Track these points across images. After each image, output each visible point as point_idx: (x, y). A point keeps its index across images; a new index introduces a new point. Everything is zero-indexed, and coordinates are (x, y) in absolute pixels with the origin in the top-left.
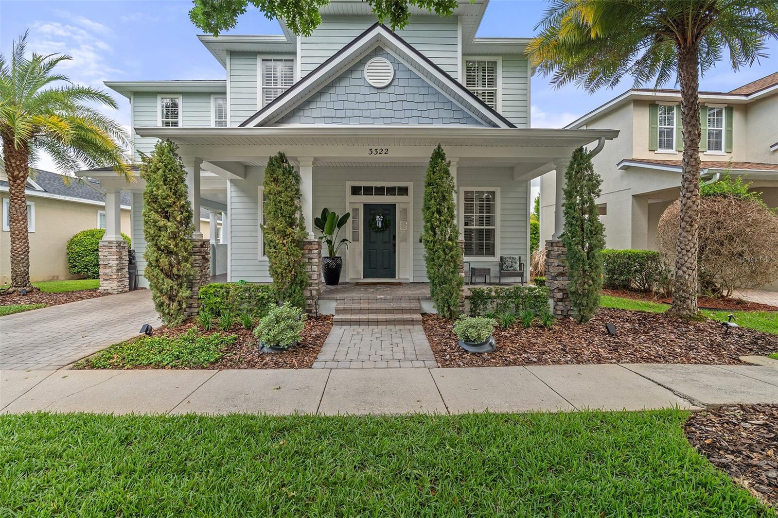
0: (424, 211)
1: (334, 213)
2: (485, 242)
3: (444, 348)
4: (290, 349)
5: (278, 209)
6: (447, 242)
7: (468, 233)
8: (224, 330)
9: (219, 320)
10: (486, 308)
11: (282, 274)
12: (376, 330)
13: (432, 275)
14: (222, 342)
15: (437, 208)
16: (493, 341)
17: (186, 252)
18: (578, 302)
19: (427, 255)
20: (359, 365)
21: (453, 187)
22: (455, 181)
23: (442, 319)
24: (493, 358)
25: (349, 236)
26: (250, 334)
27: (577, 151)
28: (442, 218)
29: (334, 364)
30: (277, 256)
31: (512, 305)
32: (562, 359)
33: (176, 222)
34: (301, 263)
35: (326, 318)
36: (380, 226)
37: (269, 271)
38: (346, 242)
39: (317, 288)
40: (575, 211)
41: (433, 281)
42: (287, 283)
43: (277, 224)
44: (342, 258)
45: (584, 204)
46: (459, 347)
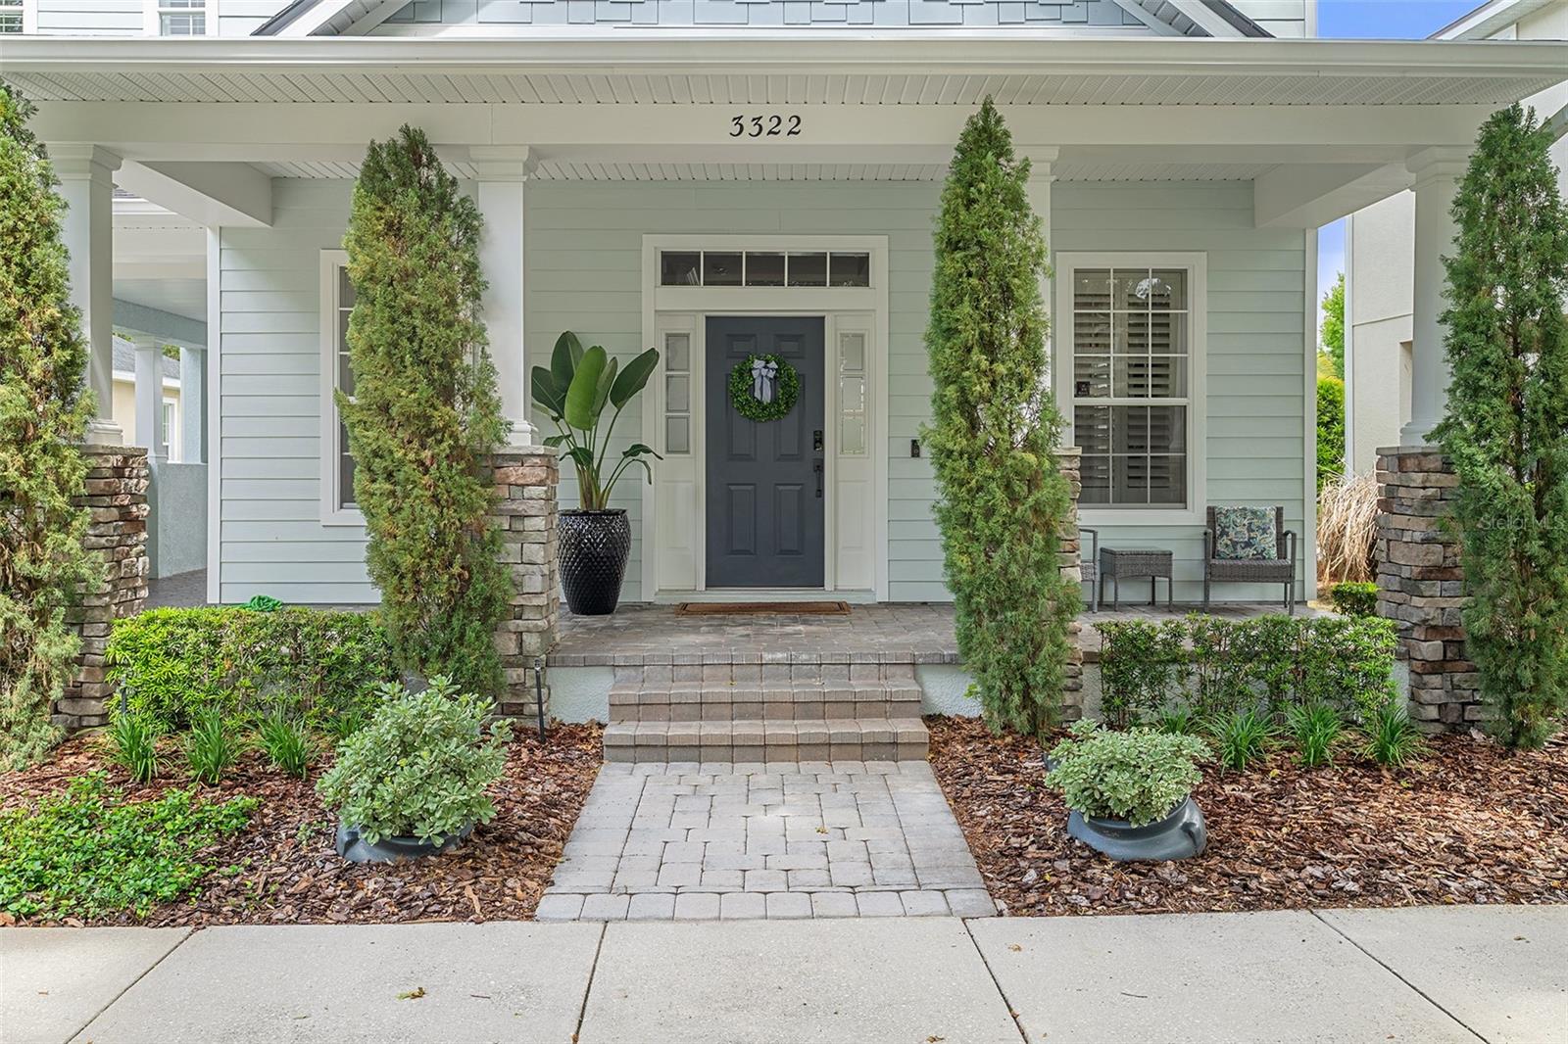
0: (932, 342)
1: (599, 352)
2: (1149, 454)
3: (1015, 842)
4: (452, 850)
5: (400, 334)
6: (1018, 454)
7: (1086, 422)
8: (204, 779)
9: (186, 742)
10: (1162, 697)
11: (415, 573)
12: (761, 779)
13: (965, 576)
14: (199, 826)
15: (982, 333)
16: (1193, 816)
17: (62, 492)
18: (1502, 673)
19: (945, 504)
20: (709, 905)
21: (1040, 254)
22: (1045, 231)
23: (1003, 737)
24: (1199, 881)
25: (653, 435)
26: (302, 795)
27: (1496, 122)
28: (1001, 369)
29: (616, 906)
30: (400, 509)
31: (1258, 687)
32: (1454, 885)
33: (25, 386)
34: (487, 535)
35: (575, 734)
36: (767, 398)
37: (368, 561)
38: (643, 456)
39: (543, 624)
40: (1490, 339)
41: (969, 597)
42: (434, 609)
43: (398, 390)
44: (629, 515)
45: (1523, 314)
46: (1072, 840)
